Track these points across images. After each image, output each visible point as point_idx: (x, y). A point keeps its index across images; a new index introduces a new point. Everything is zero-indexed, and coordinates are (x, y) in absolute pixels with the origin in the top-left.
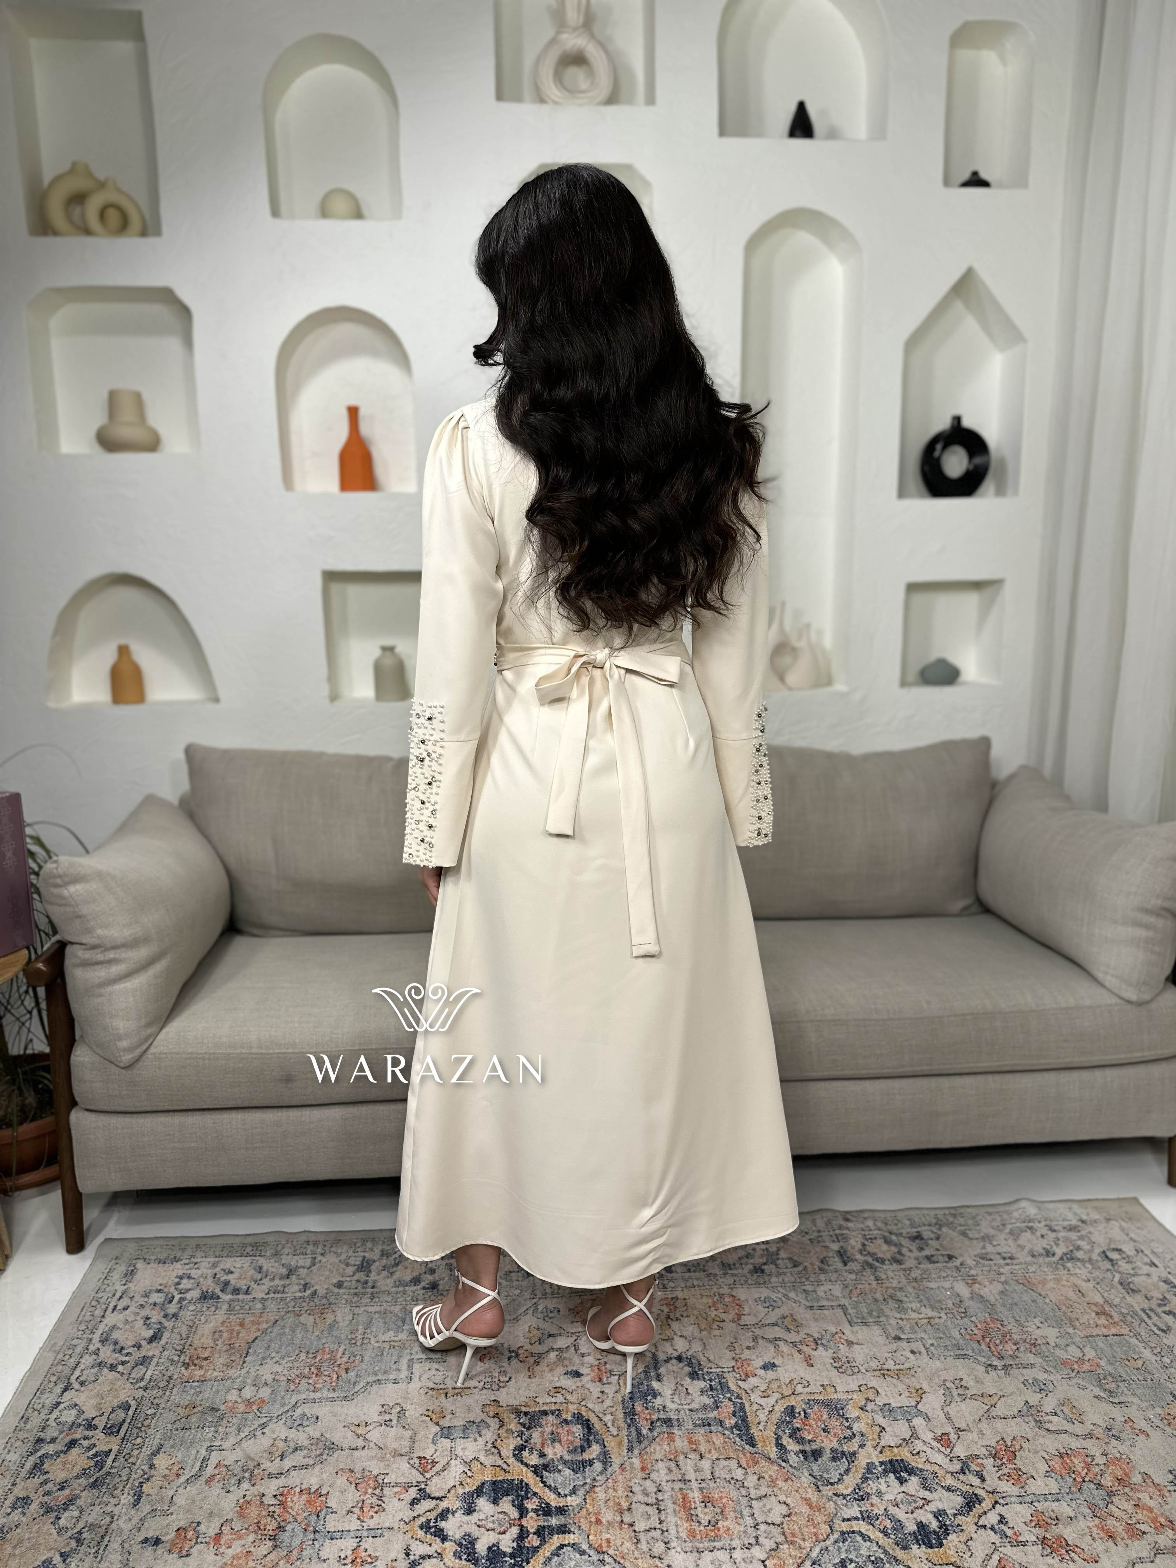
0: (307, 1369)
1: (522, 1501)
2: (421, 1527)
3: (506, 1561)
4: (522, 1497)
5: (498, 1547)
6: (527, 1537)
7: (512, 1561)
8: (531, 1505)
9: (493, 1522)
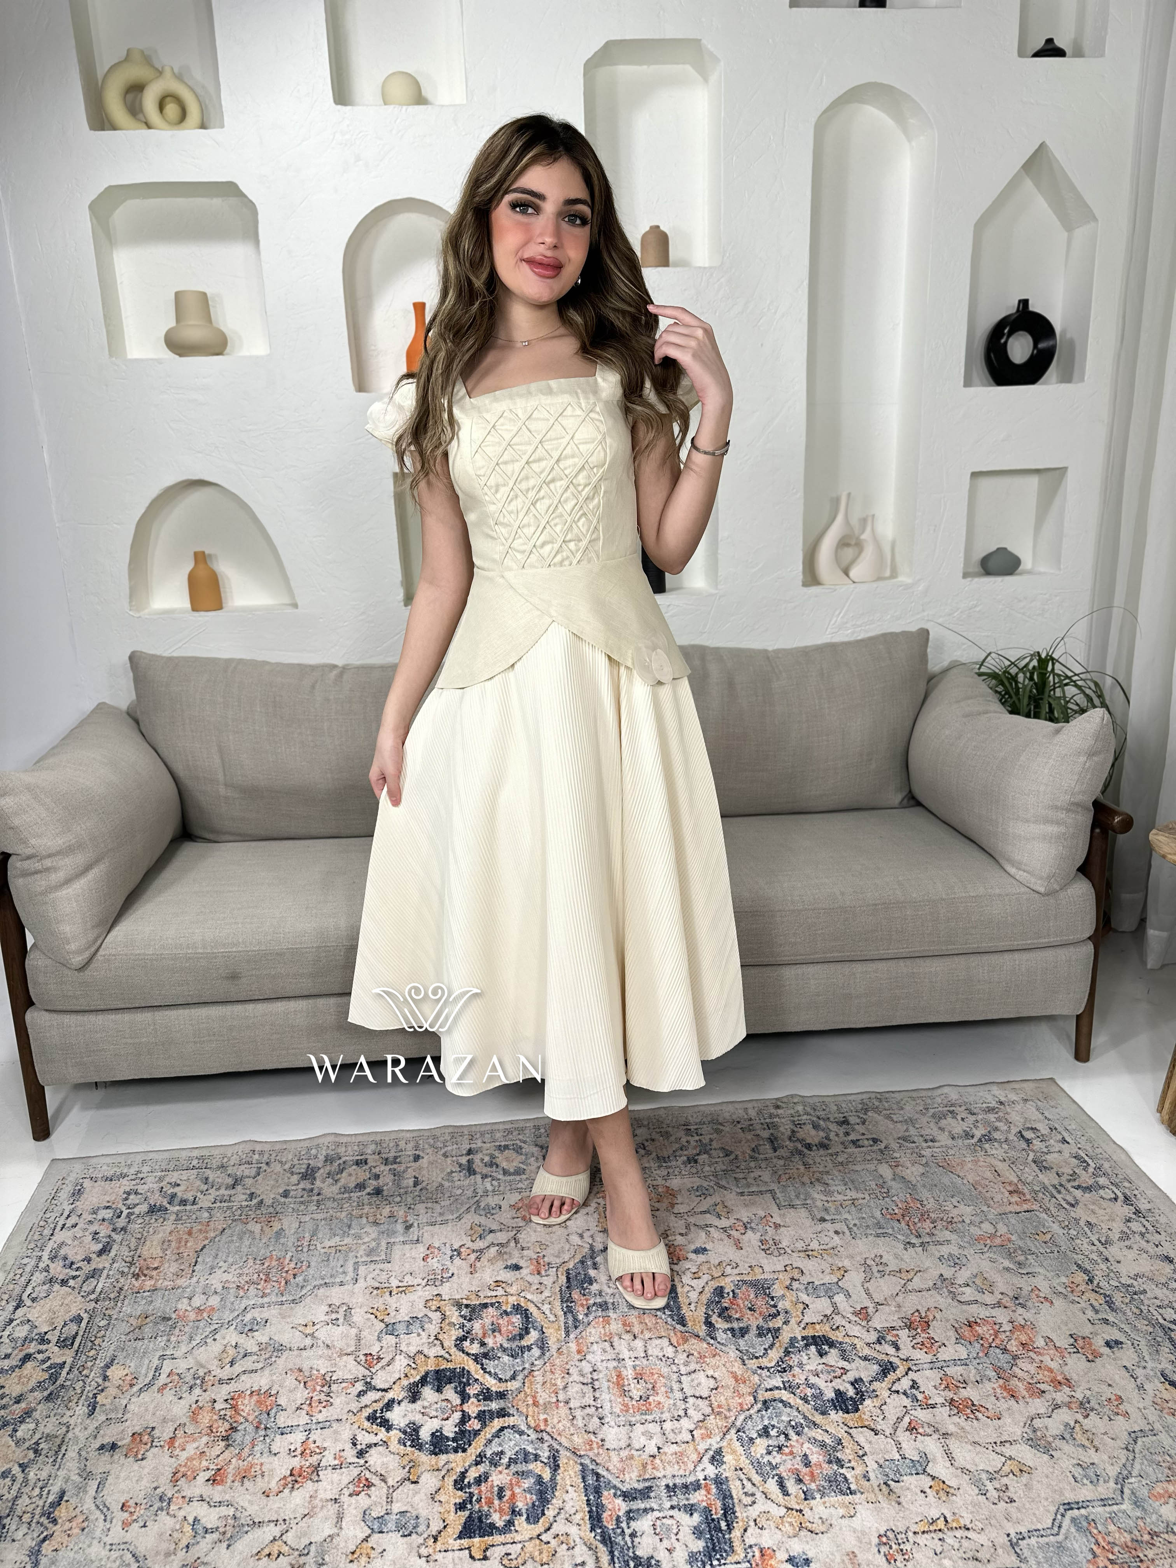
1: (464, 1387)
2: (367, 1418)
3: (449, 1445)
4: (464, 1383)
5: (441, 1432)
6: (468, 1421)
7: (455, 1444)
8: (472, 1391)
9: (437, 1411)
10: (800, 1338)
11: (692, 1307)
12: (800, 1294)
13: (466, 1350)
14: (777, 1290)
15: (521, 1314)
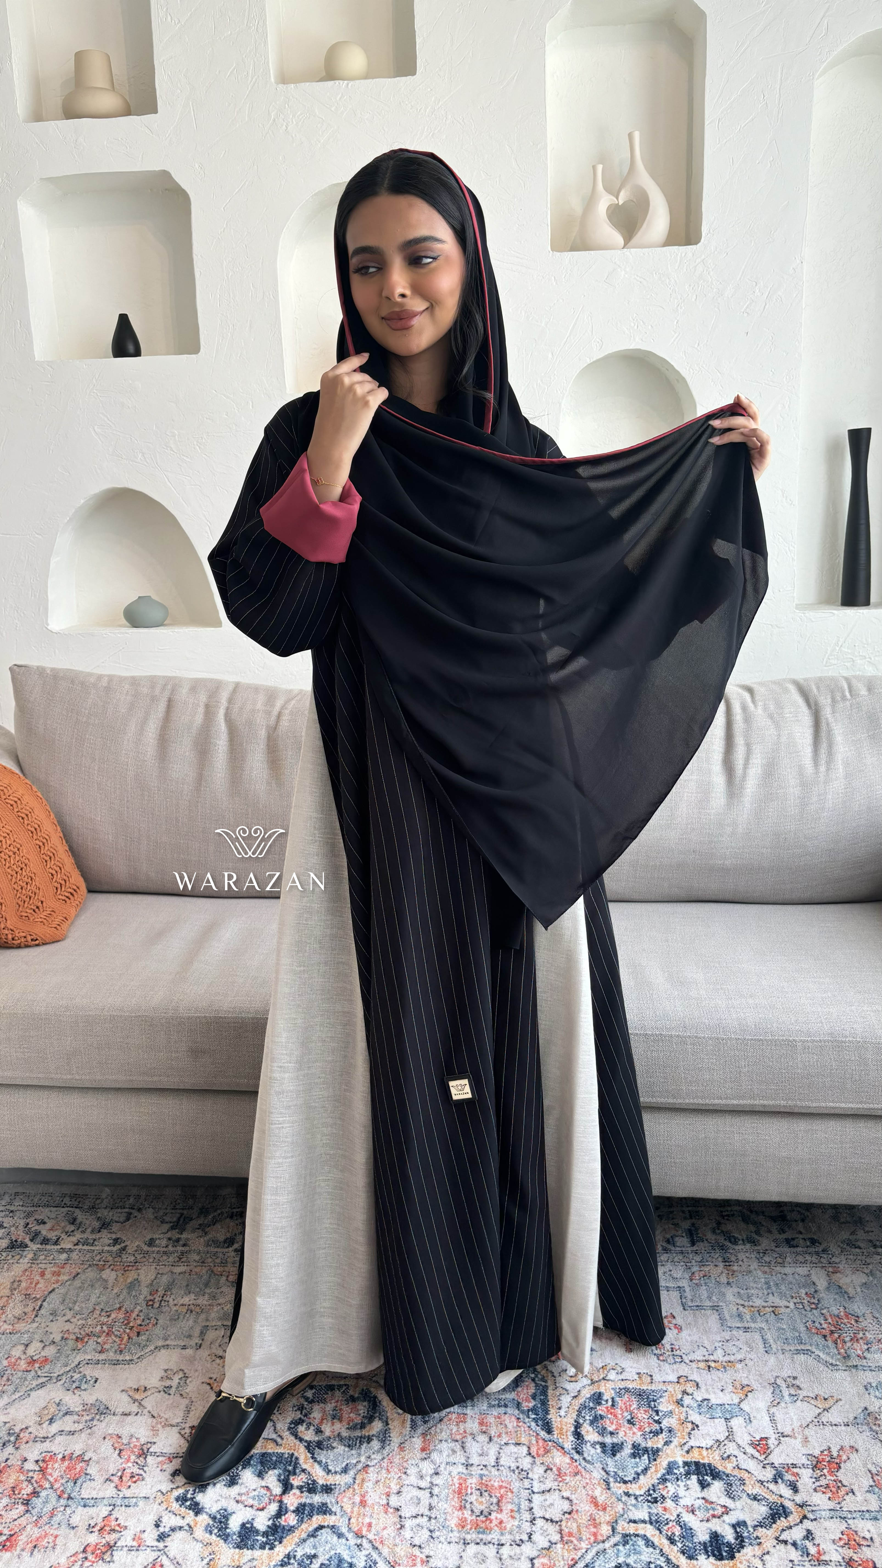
0: (99, 1328)
1: (288, 1476)
2: (177, 1499)
3: (258, 1540)
4: (289, 1471)
5: (252, 1524)
6: (285, 1515)
7: (264, 1540)
8: (296, 1481)
9: (254, 1499)
10: (681, 1464)
11: (562, 1413)
12: (690, 1412)
13: (300, 1434)
14: (664, 1406)
15: (369, 1401)
